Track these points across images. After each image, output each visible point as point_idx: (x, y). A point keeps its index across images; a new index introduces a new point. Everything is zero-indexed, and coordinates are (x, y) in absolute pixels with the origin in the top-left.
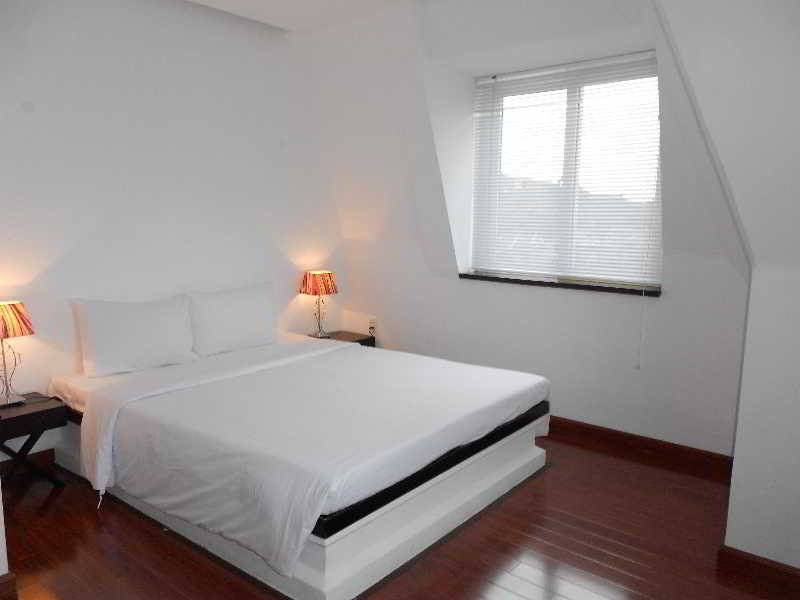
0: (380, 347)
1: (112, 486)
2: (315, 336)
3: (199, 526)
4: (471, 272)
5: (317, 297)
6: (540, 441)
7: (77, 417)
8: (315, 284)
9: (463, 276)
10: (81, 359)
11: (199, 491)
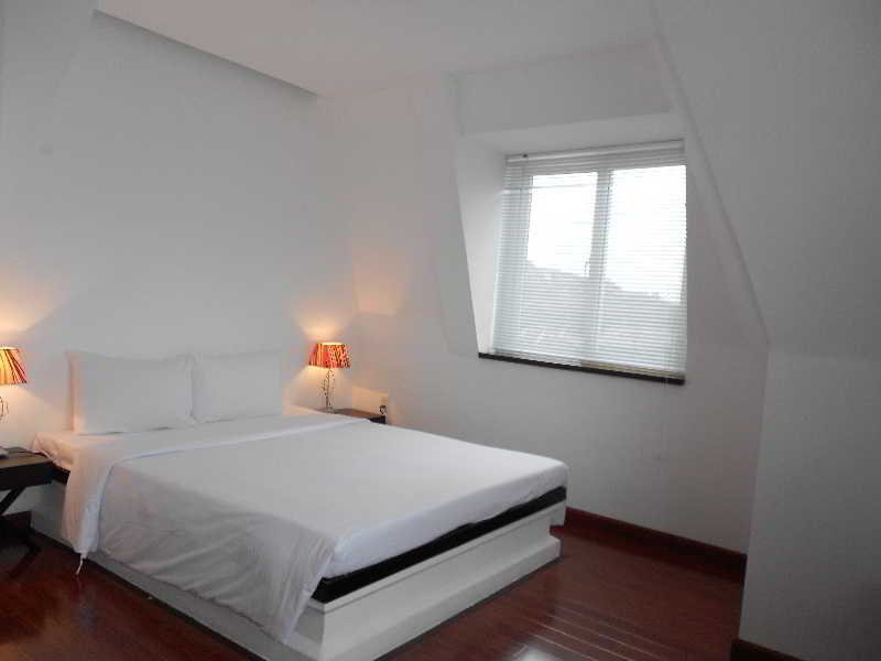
0: (390, 424)
1: (94, 550)
2: (323, 410)
3: (189, 591)
4: (492, 352)
5: (327, 370)
6: (555, 530)
7: (62, 476)
8: (326, 354)
9: (482, 356)
10: (72, 415)
11: (192, 554)
